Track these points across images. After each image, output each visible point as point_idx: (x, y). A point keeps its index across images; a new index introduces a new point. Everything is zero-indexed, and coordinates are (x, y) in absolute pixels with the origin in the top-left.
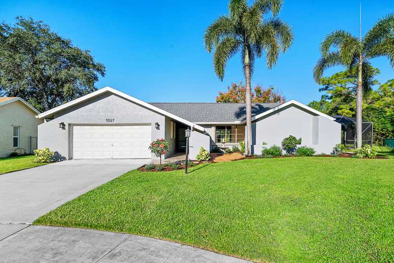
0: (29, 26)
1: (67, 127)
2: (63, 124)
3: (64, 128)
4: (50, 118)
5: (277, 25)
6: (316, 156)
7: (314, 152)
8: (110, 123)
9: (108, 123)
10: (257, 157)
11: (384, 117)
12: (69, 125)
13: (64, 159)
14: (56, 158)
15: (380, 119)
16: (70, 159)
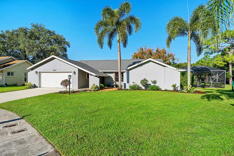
0: (36, 27)
1: (38, 73)
2: (37, 72)
3: (37, 74)
4: (32, 69)
5: (132, 18)
8: (55, 72)
9: (54, 71)
10: (127, 90)
12: (39, 72)
13: (37, 87)
14: (35, 86)
16: (40, 87)
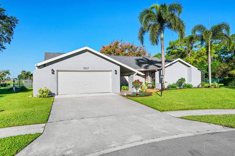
3: (54, 73)
6: (194, 88)
7: (193, 86)
11: (203, 67)
12: (57, 71)
13: (54, 94)
15: (202, 68)
